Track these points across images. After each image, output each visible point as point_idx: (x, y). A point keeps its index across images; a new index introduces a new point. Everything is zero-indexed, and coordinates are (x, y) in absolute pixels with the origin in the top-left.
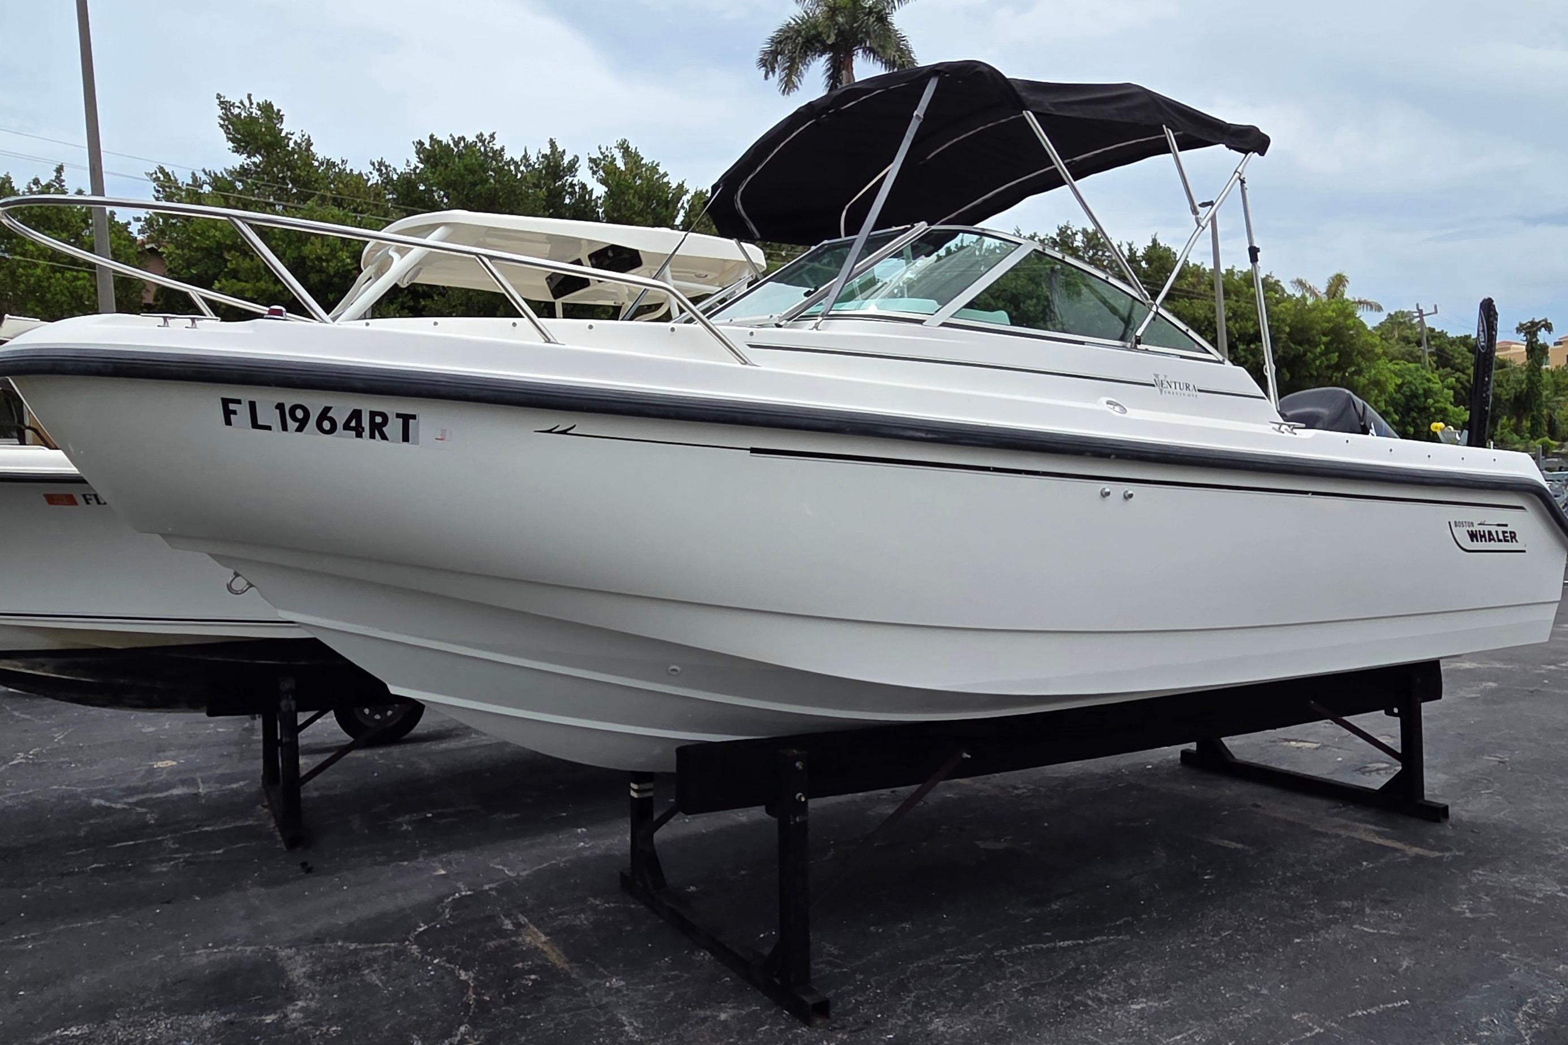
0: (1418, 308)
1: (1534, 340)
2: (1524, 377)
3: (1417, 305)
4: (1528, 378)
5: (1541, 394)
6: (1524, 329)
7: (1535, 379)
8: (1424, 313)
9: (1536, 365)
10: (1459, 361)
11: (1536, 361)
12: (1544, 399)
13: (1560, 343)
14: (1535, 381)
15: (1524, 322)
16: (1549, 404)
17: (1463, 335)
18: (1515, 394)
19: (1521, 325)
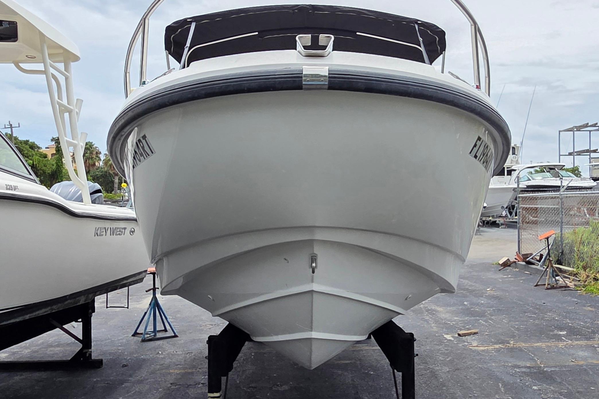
0: (10, 123)
1: (59, 146)
2: (54, 163)
3: (9, 122)
4: (57, 163)
5: (62, 171)
6: (55, 140)
7: (59, 164)
8: (13, 126)
9: (60, 158)
10: (26, 152)
11: (60, 156)
12: (63, 174)
13: (48, 148)
14: (60, 165)
15: (54, 137)
16: (65, 176)
17: (25, 140)
18: (52, 170)
19: (53, 138)
